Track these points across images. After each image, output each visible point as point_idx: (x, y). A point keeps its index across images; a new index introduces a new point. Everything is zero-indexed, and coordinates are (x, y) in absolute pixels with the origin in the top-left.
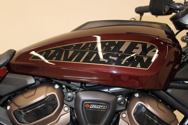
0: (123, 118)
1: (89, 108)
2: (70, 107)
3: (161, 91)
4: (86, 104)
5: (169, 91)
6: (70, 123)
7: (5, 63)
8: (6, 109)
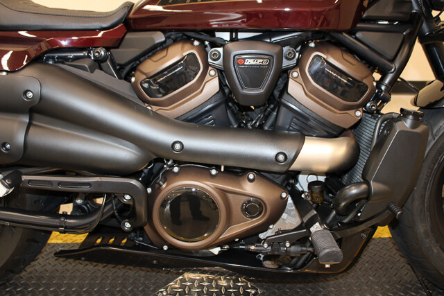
0: (294, 79)
1: (243, 64)
2: (217, 69)
3: (344, 34)
4: (238, 59)
5: (359, 35)
6: (220, 92)
7: (122, 19)
8: (130, 82)
